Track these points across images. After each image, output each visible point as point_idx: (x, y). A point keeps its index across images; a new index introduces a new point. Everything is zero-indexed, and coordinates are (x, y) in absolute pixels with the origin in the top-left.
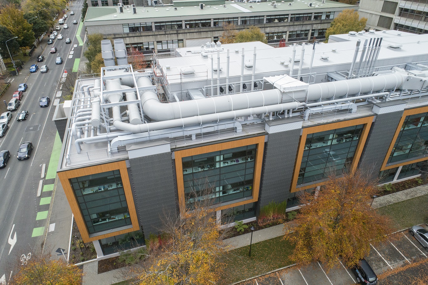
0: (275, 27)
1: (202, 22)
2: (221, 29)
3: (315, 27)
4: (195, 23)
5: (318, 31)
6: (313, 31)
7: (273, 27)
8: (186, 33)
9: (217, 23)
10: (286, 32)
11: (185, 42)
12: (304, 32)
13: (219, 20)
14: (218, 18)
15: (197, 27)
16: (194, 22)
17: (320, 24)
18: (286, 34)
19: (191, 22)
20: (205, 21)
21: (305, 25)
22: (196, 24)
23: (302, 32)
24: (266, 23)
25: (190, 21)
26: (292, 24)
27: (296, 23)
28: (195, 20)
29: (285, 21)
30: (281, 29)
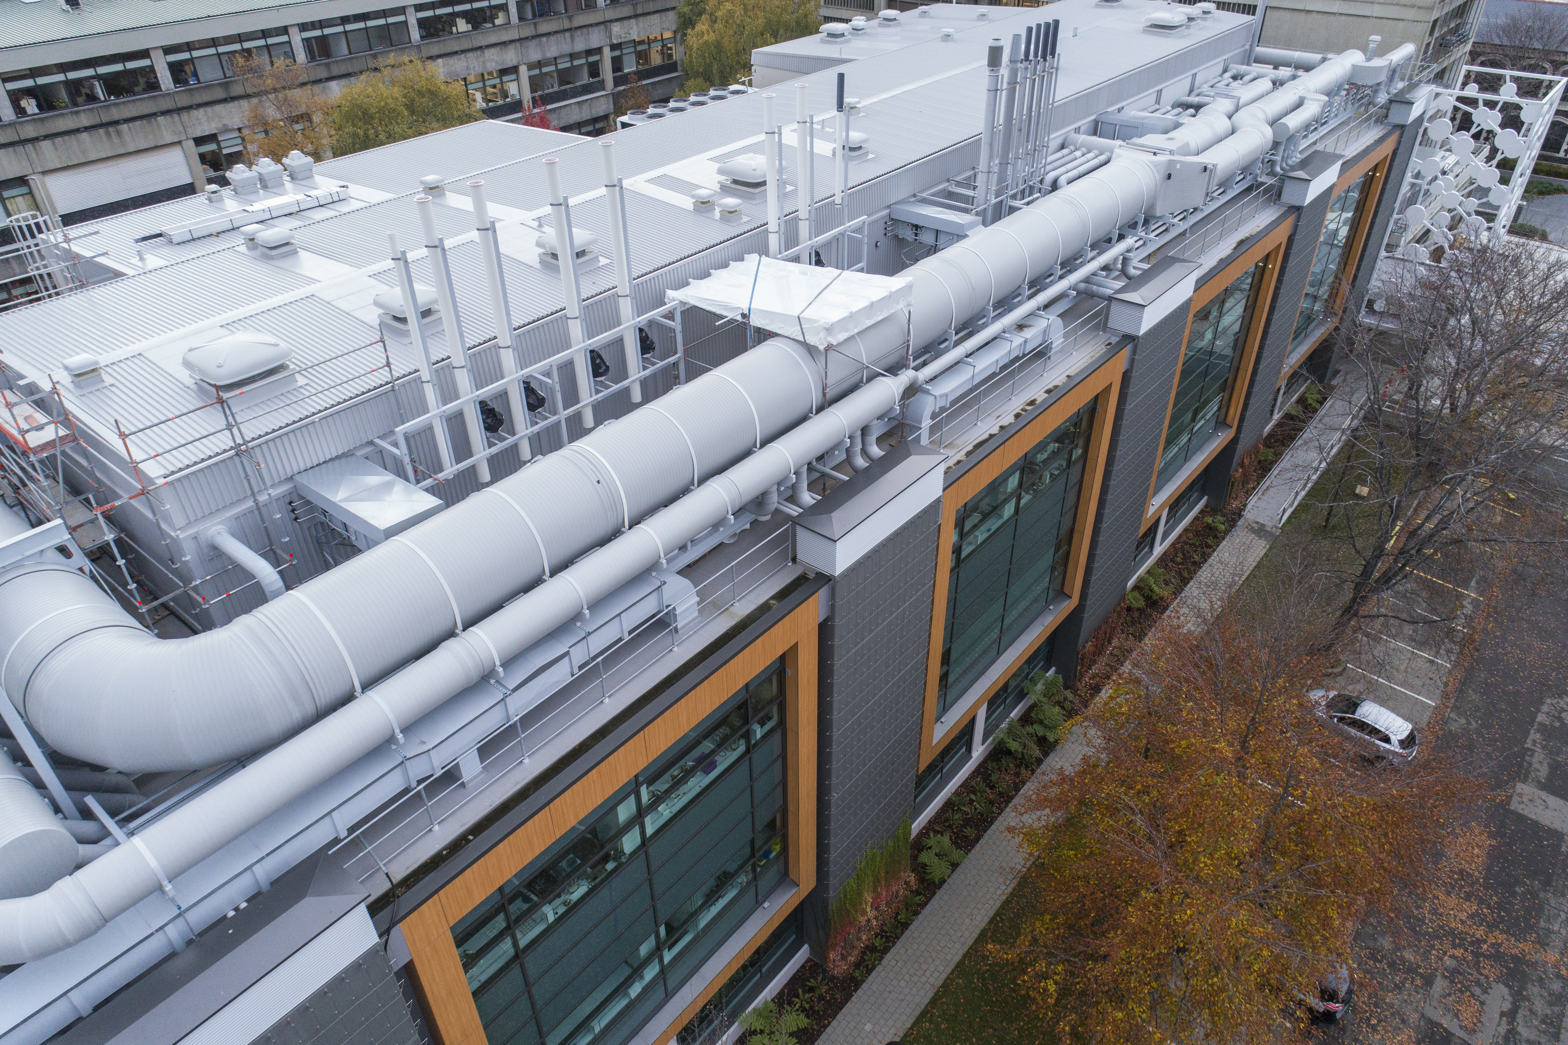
0: (463, 52)
1: (102, 70)
2: (220, 94)
3: (618, 32)
4: (67, 83)
5: (632, 50)
6: (617, 53)
7: (456, 53)
8: (34, 140)
9: (188, 69)
10: (514, 70)
11: (44, 186)
12: (583, 61)
13: (196, 54)
14: (187, 43)
15: (80, 100)
16: (60, 77)
17: (633, 21)
18: (517, 79)
19: (42, 81)
20: (118, 67)
21: (579, 32)
22: (74, 87)
23: (576, 63)
24: (422, 38)
25: (34, 72)
26: (528, 31)
27: (544, 28)
28: (63, 67)
29: (498, 22)
30: (494, 60)
